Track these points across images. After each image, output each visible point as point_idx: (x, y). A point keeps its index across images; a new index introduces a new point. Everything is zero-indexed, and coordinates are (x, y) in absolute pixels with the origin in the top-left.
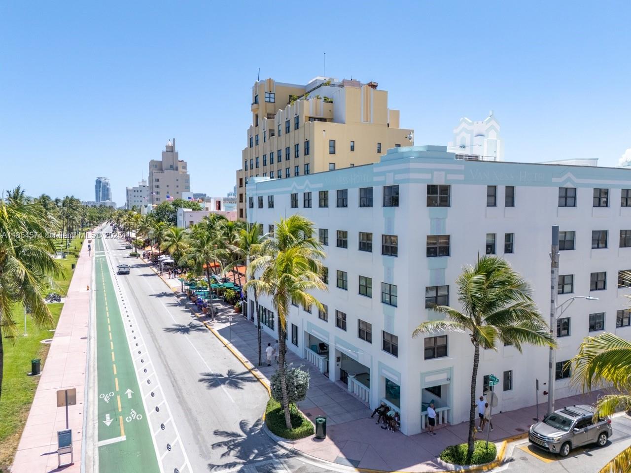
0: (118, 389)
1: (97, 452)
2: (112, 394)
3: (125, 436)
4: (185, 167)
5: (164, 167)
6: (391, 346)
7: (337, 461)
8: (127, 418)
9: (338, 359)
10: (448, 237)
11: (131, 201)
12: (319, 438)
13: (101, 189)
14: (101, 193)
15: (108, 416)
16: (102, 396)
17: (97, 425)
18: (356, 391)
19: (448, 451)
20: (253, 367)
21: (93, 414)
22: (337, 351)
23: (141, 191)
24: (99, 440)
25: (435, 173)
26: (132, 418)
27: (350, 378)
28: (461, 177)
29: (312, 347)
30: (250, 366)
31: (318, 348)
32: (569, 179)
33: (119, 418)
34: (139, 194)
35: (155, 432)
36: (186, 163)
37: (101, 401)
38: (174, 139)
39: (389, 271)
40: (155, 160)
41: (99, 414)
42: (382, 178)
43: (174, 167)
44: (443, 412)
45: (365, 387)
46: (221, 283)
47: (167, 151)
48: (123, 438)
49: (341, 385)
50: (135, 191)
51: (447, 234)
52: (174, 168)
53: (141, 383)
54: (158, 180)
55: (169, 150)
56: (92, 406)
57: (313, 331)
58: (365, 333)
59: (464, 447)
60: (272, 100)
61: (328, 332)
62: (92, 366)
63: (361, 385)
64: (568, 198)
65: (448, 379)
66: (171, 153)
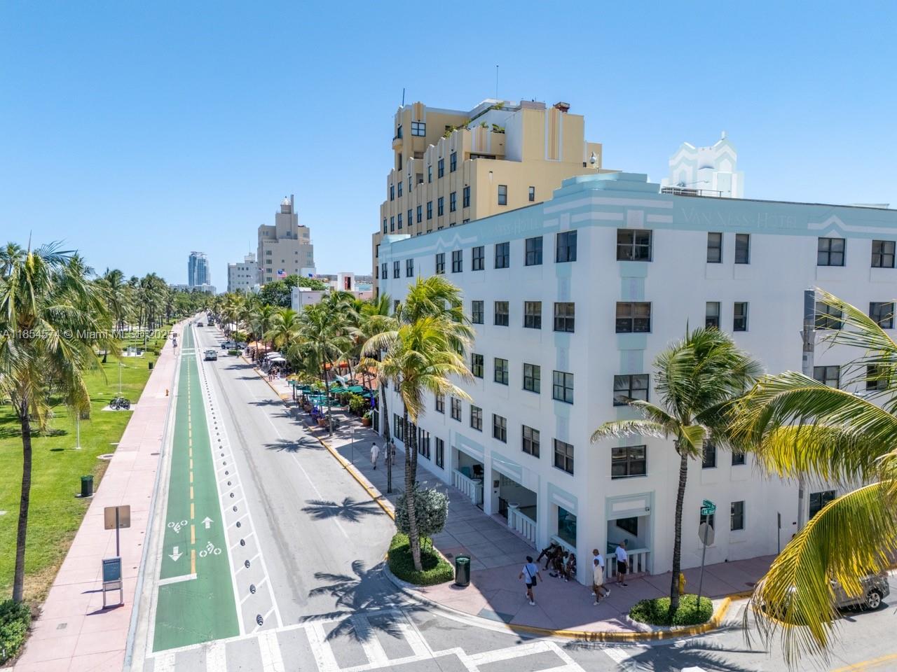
0: (193, 517)
1: (156, 592)
2: (184, 523)
3: (196, 574)
4: (307, 235)
5: (278, 235)
6: (564, 461)
7: (482, 614)
8: (201, 552)
9: (496, 484)
10: (648, 306)
11: (234, 282)
12: (460, 585)
13: (196, 268)
14: (196, 274)
15: (176, 550)
16: (171, 525)
17: (160, 560)
18: (519, 528)
19: (641, 607)
20: (380, 494)
21: (157, 546)
22: (494, 472)
23: (247, 269)
24: (161, 578)
25: (629, 212)
26: (208, 552)
27: (512, 509)
28: (669, 219)
29: (463, 470)
30: (376, 493)
31: (472, 472)
32: (833, 226)
33: (191, 553)
34: (245, 273)
35: (235, 570)
36: (308, 229)
37: (169, 531)
38: (292, 196)
39: (563, 354)
40: (266, 224)
41: (164, 548)
42: (553, 223)
43: (293, 234)
44: (640, 555)
45: (530, 521)
46: (346, 387)
47: (282, 213)
48: (193, 576)
49: (499, 520)
50: (239, 269)
51: (646, 300)
52: (292, 236)
53: (225, 510)
54: (269, 253)
55: (285, 211)
56: (157, 536)
57: (463, 445)
58: (530, 445)
59: (664, 603)
60: (422, 133)
61: (482, 447)
62: (162, 488)
63: (526, 518)
64: (832, 253)
65: (647, 509)
66: (288, 215)
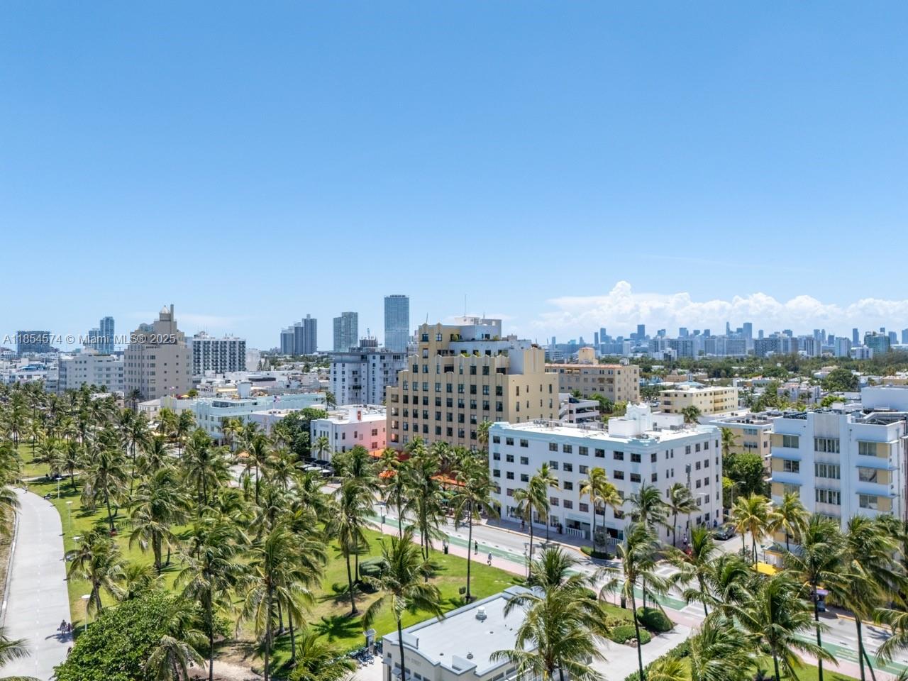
23: (85, 362)
25: (653, 449)
28: (659, 450)
32: (689, 443)
38: (172, 306)
42: (629, 450)
47: (161, 321)
54: (153, 357)
55: (164, 319)
57: (574, 518)
60: (440, 339)
64: (688, 450)
66: (168, 323)
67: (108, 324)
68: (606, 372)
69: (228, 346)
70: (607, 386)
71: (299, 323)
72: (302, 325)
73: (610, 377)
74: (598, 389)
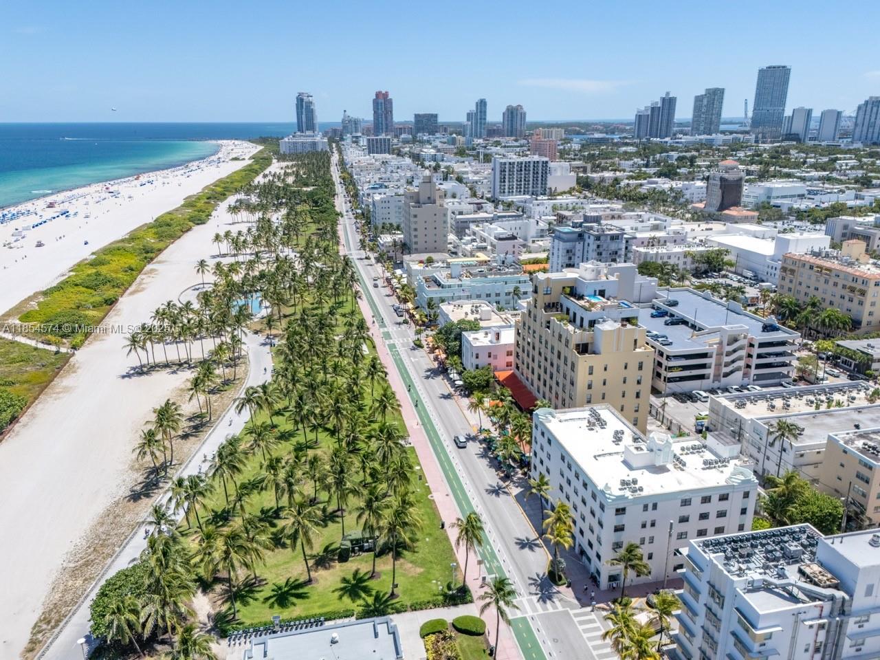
0: (483, 544)
5: (422, 199)
6: (599, 556)
7: (572, 597)
9: (580, 546)
10: (623, 526)
13: (304, 110)
14: (304, 116)
15: (486, 562)
19: (612, 599)
20: (538, 537)
22: (579, 542)
23: (388, 202)
25: (619, 504)
26: (496, 564)
27: (583, 556)
28: (631, 505)
32: (688, 495)
33: (491, 563)
43: (432, 198)
45: (589, 564)
52: (431, 201)
53: (492, 543)
54: (415, 216)
58: (590, 545)
60: (549, 292)
63: (587, 562)
64: (686, 503)
67: (482, 104)
68: (860, 281)
69: (532, 165)
70: (857, 298)
71: (657, 103)
72: (659, 105)
73: (863, 287)
74: (847, 298)
